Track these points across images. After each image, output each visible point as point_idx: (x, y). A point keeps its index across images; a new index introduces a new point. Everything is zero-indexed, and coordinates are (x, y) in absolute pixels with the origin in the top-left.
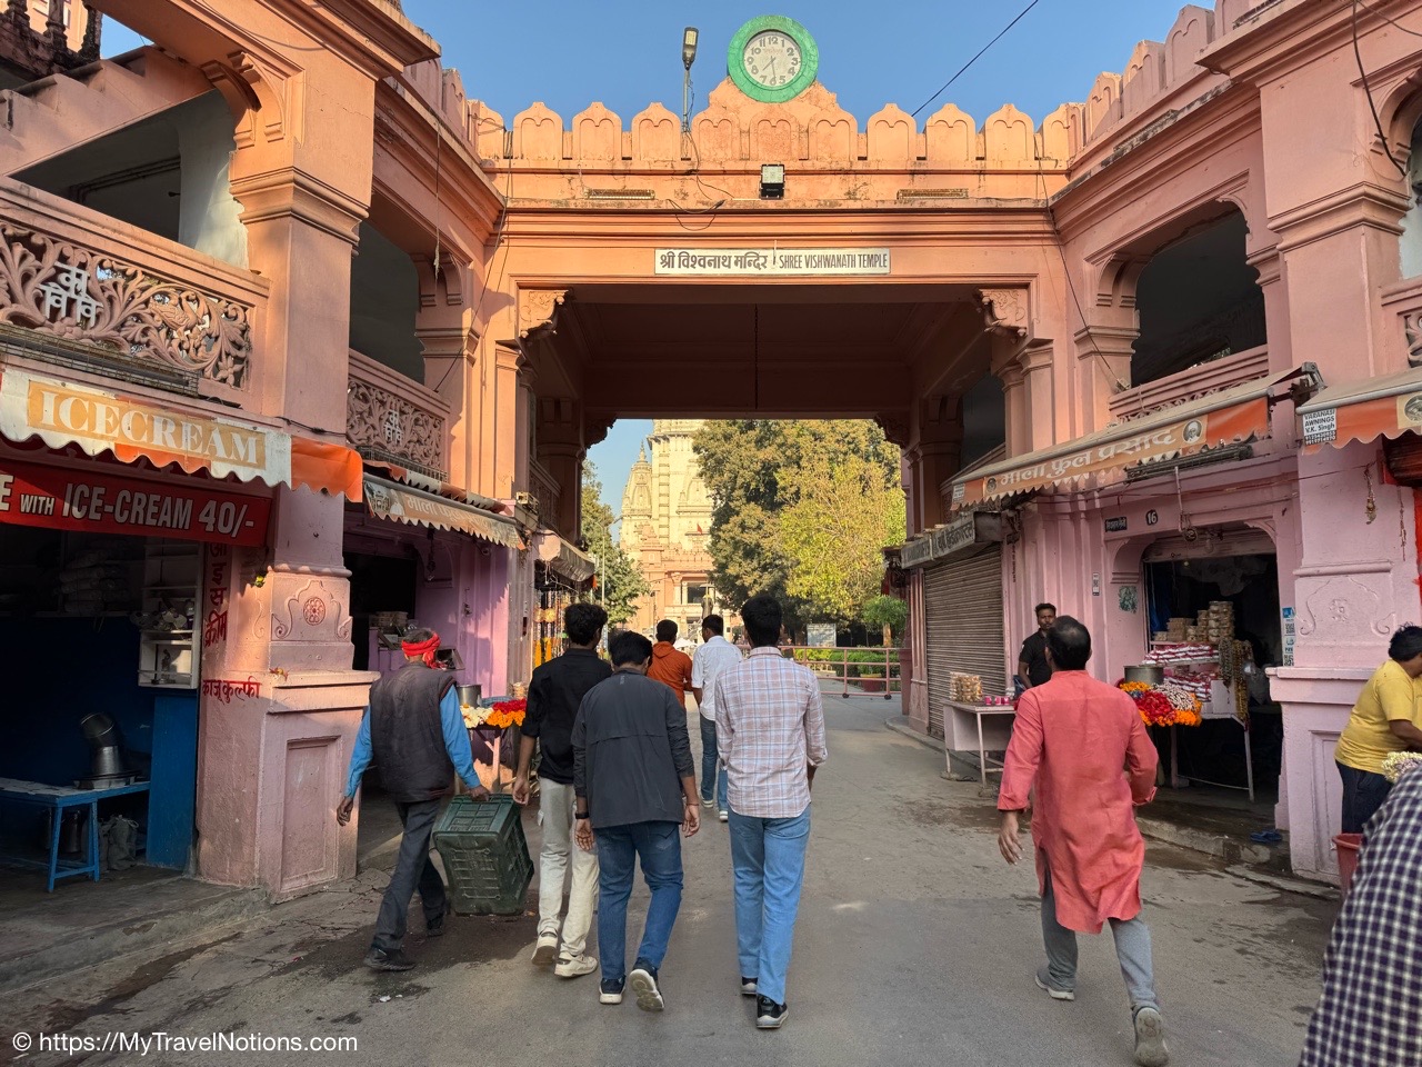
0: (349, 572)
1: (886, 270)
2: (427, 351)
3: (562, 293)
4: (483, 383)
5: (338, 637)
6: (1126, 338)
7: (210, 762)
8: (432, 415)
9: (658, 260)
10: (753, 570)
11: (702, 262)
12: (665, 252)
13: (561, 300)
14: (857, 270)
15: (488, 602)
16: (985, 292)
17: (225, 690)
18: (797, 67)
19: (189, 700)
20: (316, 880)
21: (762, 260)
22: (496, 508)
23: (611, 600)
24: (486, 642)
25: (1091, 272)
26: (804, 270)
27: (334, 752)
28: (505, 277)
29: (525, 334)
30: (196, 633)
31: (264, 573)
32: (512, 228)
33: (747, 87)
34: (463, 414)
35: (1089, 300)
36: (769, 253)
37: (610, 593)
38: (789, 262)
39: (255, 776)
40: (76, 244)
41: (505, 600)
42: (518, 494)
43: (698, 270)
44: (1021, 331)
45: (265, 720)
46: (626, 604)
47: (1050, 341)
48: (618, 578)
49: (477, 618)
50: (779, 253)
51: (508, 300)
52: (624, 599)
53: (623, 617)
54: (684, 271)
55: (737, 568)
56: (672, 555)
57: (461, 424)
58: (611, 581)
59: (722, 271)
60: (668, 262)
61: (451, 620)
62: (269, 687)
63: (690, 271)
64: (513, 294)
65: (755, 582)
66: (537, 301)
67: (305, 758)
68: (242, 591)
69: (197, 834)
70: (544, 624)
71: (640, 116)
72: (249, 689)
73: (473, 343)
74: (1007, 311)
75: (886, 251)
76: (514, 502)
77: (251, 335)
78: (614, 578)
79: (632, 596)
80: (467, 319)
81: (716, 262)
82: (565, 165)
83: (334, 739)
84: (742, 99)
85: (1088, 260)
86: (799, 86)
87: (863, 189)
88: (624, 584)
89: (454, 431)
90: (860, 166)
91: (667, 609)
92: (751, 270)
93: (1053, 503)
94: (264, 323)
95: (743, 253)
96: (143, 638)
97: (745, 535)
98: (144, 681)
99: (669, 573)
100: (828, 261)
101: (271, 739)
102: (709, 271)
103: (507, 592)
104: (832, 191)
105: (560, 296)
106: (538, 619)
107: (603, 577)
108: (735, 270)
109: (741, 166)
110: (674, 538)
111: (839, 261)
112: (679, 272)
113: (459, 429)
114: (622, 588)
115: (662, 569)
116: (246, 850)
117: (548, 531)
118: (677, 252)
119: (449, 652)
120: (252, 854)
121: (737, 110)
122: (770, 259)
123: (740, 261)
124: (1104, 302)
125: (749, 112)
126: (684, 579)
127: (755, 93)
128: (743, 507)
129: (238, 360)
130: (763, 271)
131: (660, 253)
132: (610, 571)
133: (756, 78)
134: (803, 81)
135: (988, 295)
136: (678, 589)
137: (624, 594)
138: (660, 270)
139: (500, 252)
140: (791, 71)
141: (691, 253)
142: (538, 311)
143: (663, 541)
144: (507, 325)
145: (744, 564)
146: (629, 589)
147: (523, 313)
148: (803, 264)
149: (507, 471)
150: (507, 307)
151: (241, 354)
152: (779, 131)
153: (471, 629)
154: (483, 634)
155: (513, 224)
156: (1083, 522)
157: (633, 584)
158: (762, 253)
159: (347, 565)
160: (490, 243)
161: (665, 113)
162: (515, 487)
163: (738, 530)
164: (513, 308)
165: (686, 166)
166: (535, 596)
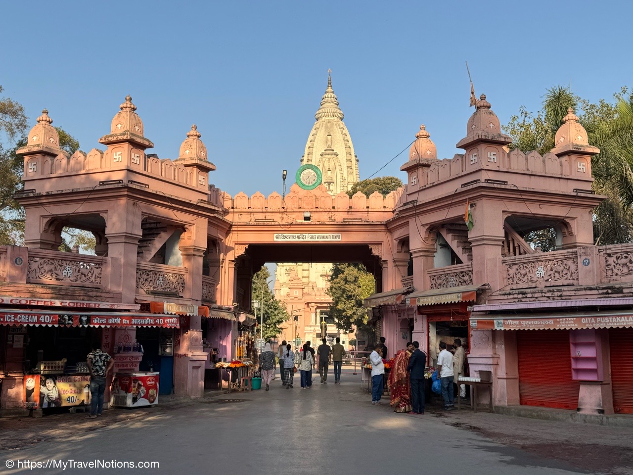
0: (202, 330)
1: (340, 240)
2: (210, 265)
3: (248, 245)
4: (225, 272)
5: (200, 345)
6: (407, 262)
7: (177, 371)
8: (212, 284)
9: (275, 237)
10: (353, 306)
11: (288, 237)
12: (277, 235)
13: (247, 247)
14: (332, 240)
15: (226, 335)
16: (369, 245)
17: (180, 356)
18: (316, 179)
19: (171, 358)
20: (197, 397)
21: (304, 237)
22: (229, 309)
23: (267, 325)
24: (225, 346)
25: (396, 242)
26: (317, 240)
27: (200, 370)
28: (232, 242)
29: (237, 257)
30: (173, 344)
31: (187, 332)
32: (234, 229)
33: (301, 185)
34: (220, 282)
35: (395, 251)
36: (307, 235)
37: (266, 320)
38: (312, 237)
39: (187, 373)
40: (161, 272)
41: (230, 335)
42: (234, 303)
43: (286, 240)
44: (380, 257)
45: (189, 361)
46: (276, 326)
47: (387, 261)
48: (271, 312)
49: (223, 340)
50: (309, 235)
51: (232, 249)
52: (275, 324)
53: (274, 334)
54: (282, 240)
55: (343, 305)
56: (310, 291)
57: (219, 285)
58: (267, 313)
59: (293, 240)
60: (277, 237)
61: (217, 340)
62: (190, 355)
63: (284, 240)
64: (234, 247)
65: (354, 313)
66: (240, 248)
67: (195, 370)
68: (183, 335)
69: (173, 386)
70: (240, 341)
71: (270, 196)
72: (185, 355)
73: (223, 262)
74: (375, 252)
75: (340, 234)
76: (233, 307)
77: (185, 281)
78: (268, 311)
79: (280, 322)
80: (222, 256)
81: (291, 237)
82: (249, 210)
83: (200, 367)
84: (300, 189)
85: (395, 239)
86: (316, 185)
87: (334, 216)
88: (275, 315)
89: (217, 287)
90: (332, 210)
91: (306, 328)
92: (302, 240)
93: (386, 308)
94: (187, 277)
95: (299, 235)
96: (159, 345)
97: (347, 286)
98: (160, 354)
99: (308, 304)
100: (323, 237)
101: (190, 365)
102: (289, 240)
103: (231, 332)
104: (325, 218)
105: (247, 246)
106: (239, 339)
107: (262, 311)
108: (297, 240)
109: (299, 210)
110: (312, 279)
111: (327, 237)
112: (281, 240)
113: (219, 287)
114: (274, 317)
115: (303, 301)
116: (185, 388)
117: (242, 313)
118: (280, 235)
119: (216, 349)
120: (187, 389)
121: (298, 192)
122: (307, 237)
123: (298, 237)
124: (399, 251)
125: (302, 193)
126: (318, 307)
127: (303, 187)
128: (346, 268)
129: (182, 287)
130: (305, 240)
131: (275, 235)
132: (266, 308)
133: (304, 182)
134: (318, 183)
135: (370, 246)
136: (313, 315)
137: (274, 321)
138: (275, 240)
139: (231, 234)
140: (314, 180)
141: (284, 235)
142: (241, 251)
143: (305, 280)
144: (231, 256)
145: (347, 302)
146: (277, 318)
147: (236, 251)
148: (316, 238)
149: (231, 297)
150: (232, 251)
151: (183, 285)
152: (310, 199)
153: (221, 343)
154: (224, 344)
155: (234, 228)
156: (394, 313)
157: (280, 315)
158: (304, 235)
159: (202, 329)
160: (228, 232)
161: (277, 195)
162: (233, 302)
163: (343, 282)
164: (234, 251)
165: (283, 210)
166: (237, 333)
